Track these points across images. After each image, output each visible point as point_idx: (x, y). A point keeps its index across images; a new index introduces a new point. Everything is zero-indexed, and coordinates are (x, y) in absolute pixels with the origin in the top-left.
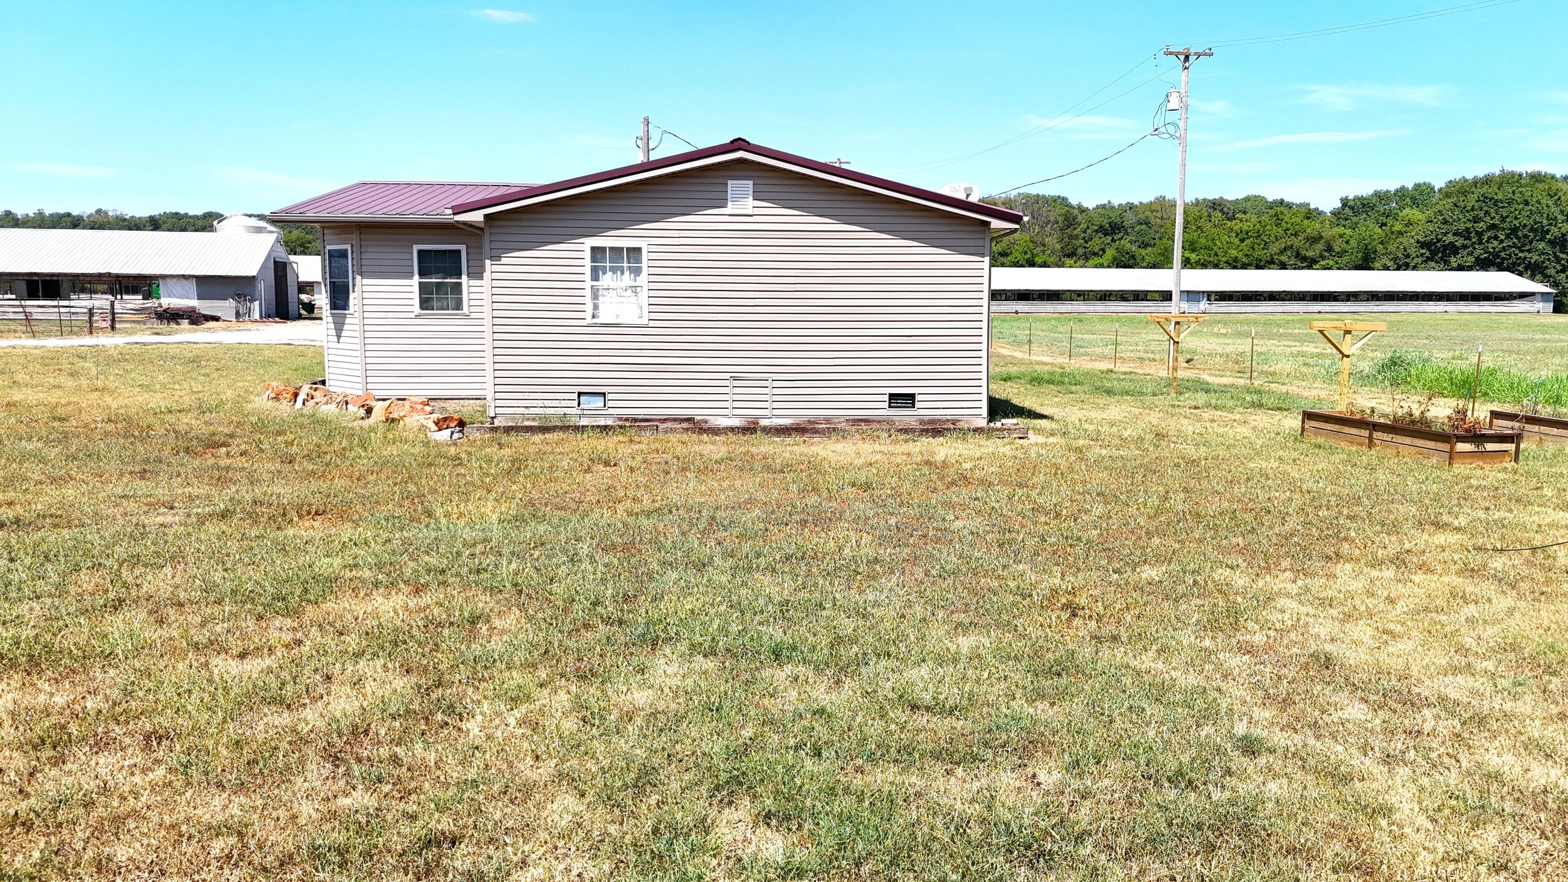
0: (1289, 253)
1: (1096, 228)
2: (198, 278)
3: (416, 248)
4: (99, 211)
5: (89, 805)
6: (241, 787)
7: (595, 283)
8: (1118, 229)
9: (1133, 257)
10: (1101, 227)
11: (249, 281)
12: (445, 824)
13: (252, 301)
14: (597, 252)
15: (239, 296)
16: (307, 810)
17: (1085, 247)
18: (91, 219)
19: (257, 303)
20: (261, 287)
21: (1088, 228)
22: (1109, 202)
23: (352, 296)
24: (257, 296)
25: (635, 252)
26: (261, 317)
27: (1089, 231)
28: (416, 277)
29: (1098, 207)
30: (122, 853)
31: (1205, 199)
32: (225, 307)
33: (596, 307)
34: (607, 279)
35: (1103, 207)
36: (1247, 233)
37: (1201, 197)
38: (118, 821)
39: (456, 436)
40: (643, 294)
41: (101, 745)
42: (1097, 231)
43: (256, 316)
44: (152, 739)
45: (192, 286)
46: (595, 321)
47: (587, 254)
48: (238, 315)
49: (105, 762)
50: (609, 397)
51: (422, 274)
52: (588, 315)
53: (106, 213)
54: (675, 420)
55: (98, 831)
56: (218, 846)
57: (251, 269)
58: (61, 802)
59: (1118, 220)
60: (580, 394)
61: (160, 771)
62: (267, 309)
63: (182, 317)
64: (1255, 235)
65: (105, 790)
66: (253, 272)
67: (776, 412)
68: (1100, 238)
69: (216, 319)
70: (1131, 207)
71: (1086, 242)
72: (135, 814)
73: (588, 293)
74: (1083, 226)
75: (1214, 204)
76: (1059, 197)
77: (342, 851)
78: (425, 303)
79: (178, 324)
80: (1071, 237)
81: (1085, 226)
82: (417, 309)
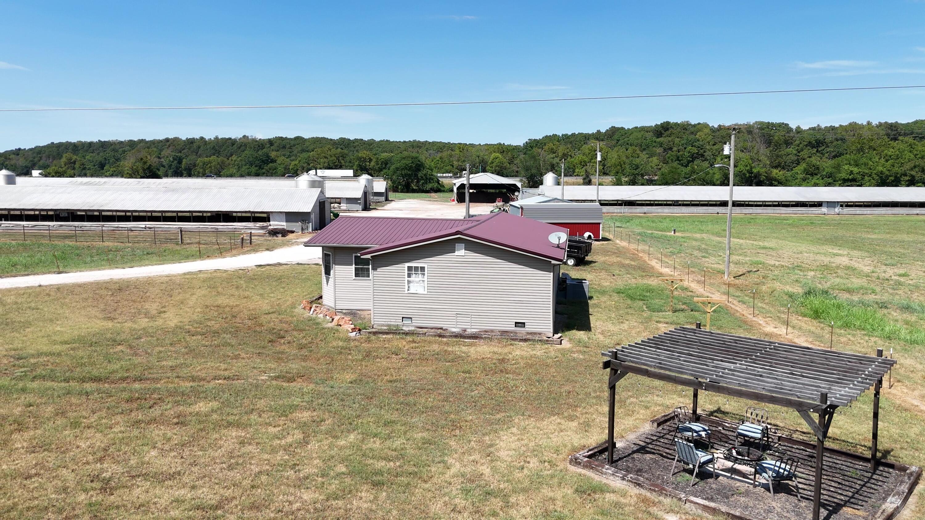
0: (917, 169)
1: (806, 143)
2: (286, 213)
3: (354, 255)
4: (244, 136)
5: (248, 454)
6: (270, 454)
7: (409, 279)
8: (822, 144)
9: (818, 168)
10: (810, 142)
11: (307, 214)
12: (298, 462)
13: (308, 223)
14: (410, 268)
15: (303, 221)
16: (279, 458)
17: (799, 156)
18: (241, 141)
19: (311, 224)
20: (313, 216)
21: (801, 143)
22: (818, 125)
23: (331, 271)
24: (311, 221)
25: (423, 269)
26: (312, 230)
27: (801, 146)
28: (354, 265)
29: (810, 129)
30: (253, 462)
31: (886, 123)
32: (296, 226)
33: (409, 287)
34: (414, 277)
35: (813, 129)
36: (890, 156)
37: (883, 121)
38: (253, 457)
39: (358, 334)
40: (426, 282)
41: (250, 444)
42: (806, 146)
43: (310, 230)
44: (258, 444)
45: (284, 217)
46: (409, 292)
47: (406, 269)
48: (302, 229)
49: (250, 447)
50: (413, 319)
51: (355, 265)
52: (406, 290)
53: (248, 137)
54: (436, 328)
55: (250, 458)
56: (266, 462)
57: (308, 208)
58: (244, 454)
59: (821, 138)
60: (403, 318)
61: (258, 450)
62: (315, 225)
63: (278, 233)
64: (896, 157)
65: (251, 452)
66: (309, 210)
67: (473, 327)
68: (809, 149)
69: (292, 232)
70: (833, 128)
71: (799, 152)
72: (255, 456)
73: (406, 282)
74: (797, 142)
75: (891, 126)
76: (783, 124)
77: (282, 465)
78: (357, 275)
79: (277, 237)
80: (778, 156)
81: (799, 142)
82: (354, 278)
